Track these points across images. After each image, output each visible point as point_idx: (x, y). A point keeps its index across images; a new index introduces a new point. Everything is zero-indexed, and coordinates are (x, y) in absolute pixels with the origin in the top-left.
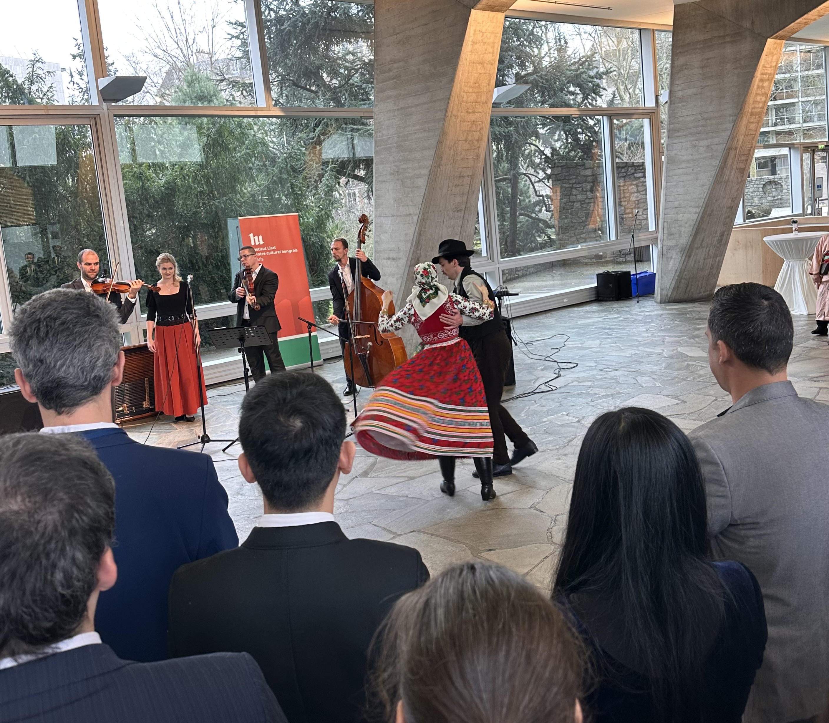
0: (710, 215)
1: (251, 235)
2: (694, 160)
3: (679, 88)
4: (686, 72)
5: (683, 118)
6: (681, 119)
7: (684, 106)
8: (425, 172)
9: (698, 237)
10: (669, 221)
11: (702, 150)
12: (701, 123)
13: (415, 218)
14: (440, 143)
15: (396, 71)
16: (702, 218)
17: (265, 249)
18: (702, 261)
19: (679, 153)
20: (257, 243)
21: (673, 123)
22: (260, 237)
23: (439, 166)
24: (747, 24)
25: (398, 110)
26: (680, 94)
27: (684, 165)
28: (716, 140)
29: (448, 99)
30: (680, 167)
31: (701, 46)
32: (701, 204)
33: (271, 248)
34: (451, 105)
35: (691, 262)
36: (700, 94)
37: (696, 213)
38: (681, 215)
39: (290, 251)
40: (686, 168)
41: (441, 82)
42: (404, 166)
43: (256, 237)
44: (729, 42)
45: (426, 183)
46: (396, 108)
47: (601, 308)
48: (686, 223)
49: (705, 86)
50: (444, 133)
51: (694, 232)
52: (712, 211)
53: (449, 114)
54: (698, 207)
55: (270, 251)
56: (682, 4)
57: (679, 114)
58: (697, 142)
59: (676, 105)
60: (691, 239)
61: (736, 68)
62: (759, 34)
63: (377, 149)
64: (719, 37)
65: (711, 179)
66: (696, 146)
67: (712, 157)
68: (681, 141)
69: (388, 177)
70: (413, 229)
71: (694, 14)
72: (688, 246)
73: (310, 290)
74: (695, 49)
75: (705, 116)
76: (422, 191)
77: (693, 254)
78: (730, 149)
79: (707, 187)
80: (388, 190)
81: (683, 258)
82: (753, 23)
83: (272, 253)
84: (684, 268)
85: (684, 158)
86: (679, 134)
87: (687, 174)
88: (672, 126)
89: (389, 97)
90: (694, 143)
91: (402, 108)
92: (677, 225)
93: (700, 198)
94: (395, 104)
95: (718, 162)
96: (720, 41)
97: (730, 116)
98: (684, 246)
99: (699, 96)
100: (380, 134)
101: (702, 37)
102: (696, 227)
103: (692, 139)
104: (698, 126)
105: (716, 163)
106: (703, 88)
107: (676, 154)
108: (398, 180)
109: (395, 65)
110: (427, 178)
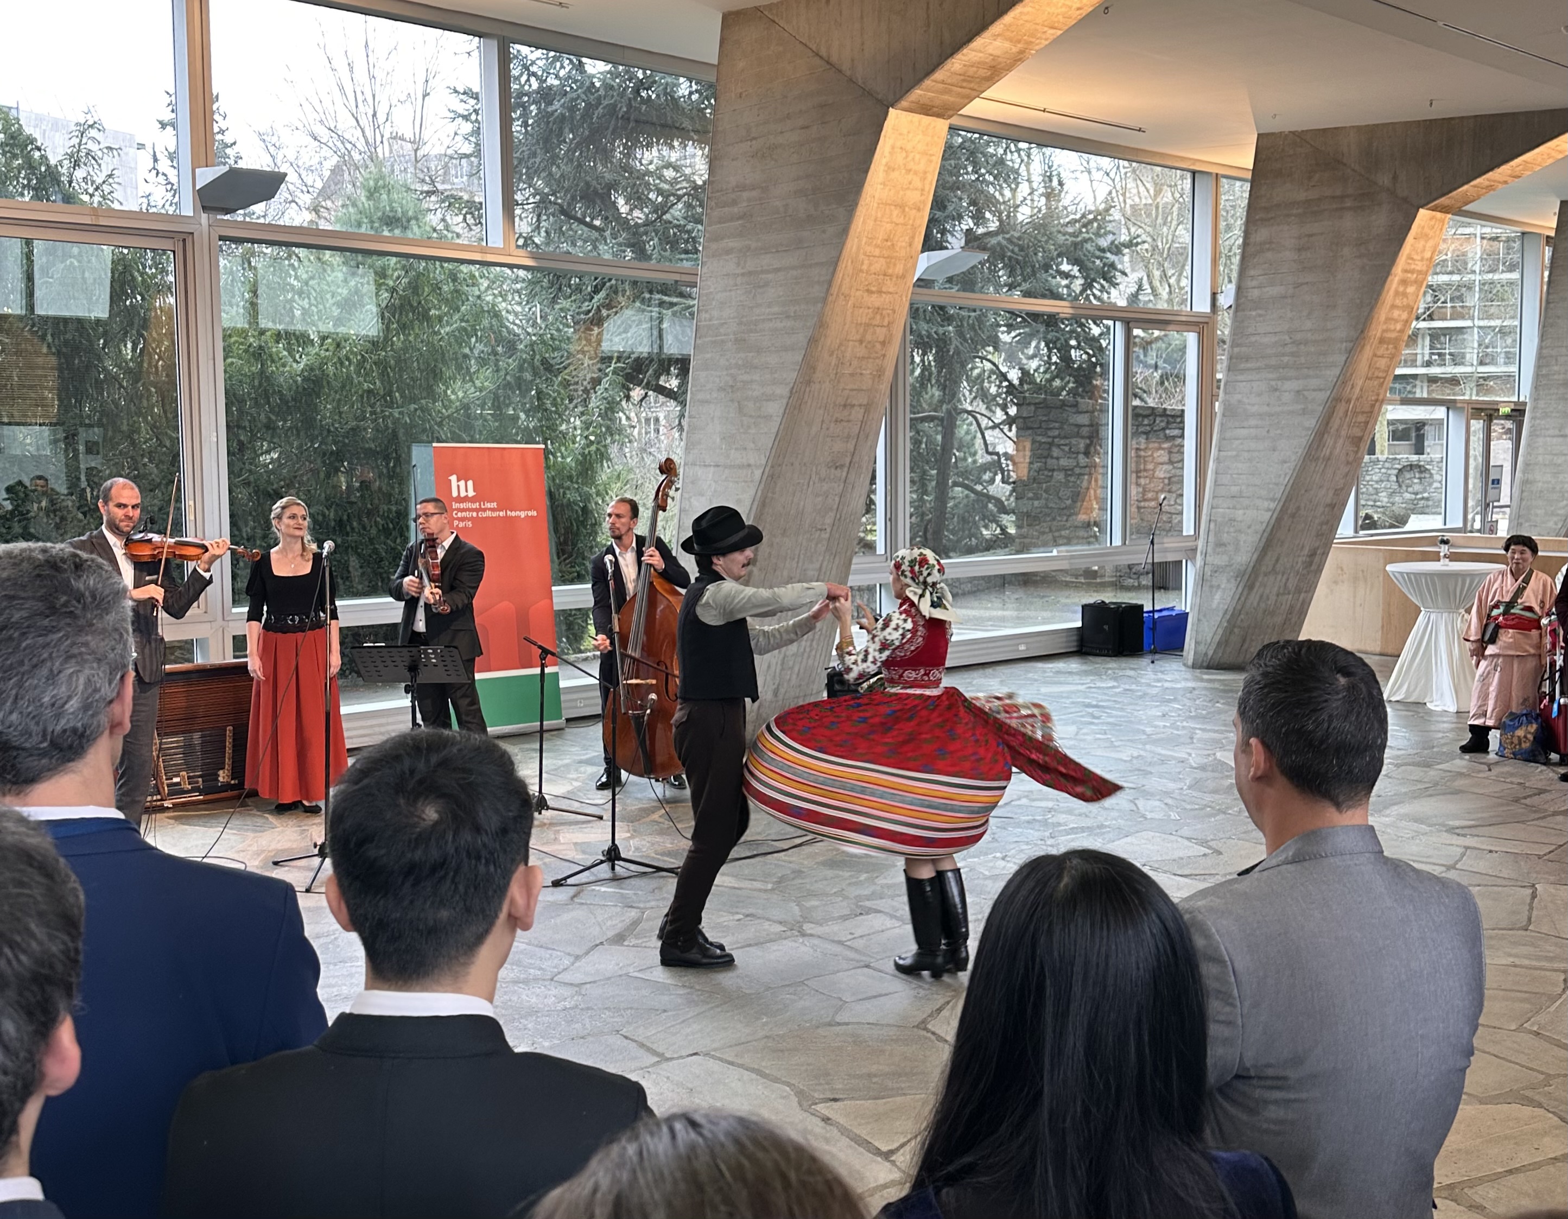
0: (1293, 516)
1: (453, 478)
2: (1271, 415)
3: (1254, 283)
4: (1269, 255)
5: (1257, 338)
6: (1253, 339)
7: (1260, 316)
8: (783, 391)
9: (1269, 554)
10: (1219, 520)
11: (1287, 397)
12: (1288, 349)
13: (758, 473)
14: (813, 341)
15: (745, 204)
16: (1279, 520)
17: (477, 505)
18: (1273, 597)
19: (1245, 400)
20: (463, 494)
21: (1238, 345)
22: (470, 483)
23: (809, 382)
24: (1384, 179)
25: (743, 274)
26: (1255, 293)
27: (1253, 422)
28: (1314, 383)
29: (834, 263)
30: (1245, 424)
31: (1300, 211)
32: (1278, 496)
33: (488, 505)
34: (839, 274)
35: (1254, 598)
36: (1293, 297)
37: (1268, 510)
38: (1241, 512)
39: (523, 514)
40: (1257, 427)
41: (824, 232)
42: (746, 377)
43: (462, 483)
44: (1350, 209)
45: (782, 411)
46: (739, 271)
47: (1084, 667)
48: (1249, 527)
49: (1302, 284)
50: (821, 325)
51: (1262, 545)
52: (1298, 508)
53: (834, 290)
54: (1273, 500)
55: (485, 510)
56: (1273, 134)
57: (1250, 330)
58: (1279, 383)
59: (1248, 313)
60: (1255, 556)
61: (1360, 257)
62: (1405, 200)
63: (698, 341)
64: (1333, 197)
65: (1300, 451)
66: (1276, 390)
67: (1304, 412)
68: (1250, 377)
69: (715, 395)
70: (752, 492)
71: (1291, 152)
72: (1250, 569)
73: (554, 588)
74: (1289, 216)
75: (1298, 336)
76: (774, 426)
77: (1258, 584)
78: (1338, 400)
79: (1292, 465)
80: (713, 418)
81: (1240, 589)
82: (1395, 178)
83: (488, 514)
84: (1239, 607)
85: (1254, 409)
86: (1249, 365)
87: (1256, 438)
88: (1236, 350)
89: (728, 252)
90: (1273, 383)
91: (750, 273)
92: (1232, 530)
93: (1277, 484)
94: (738, 264)
95: (1314, 422)
96: (1335, 206)
97: (1342, 342)
98: (1243, 568)
99: (1289, 301)
100: (707, 316)
101: (1301, 196)
102: (1266, 535)
103: (1271, 376)
104: (1284, 355)
105: (1311, 423)
106: (1298, 286)
107: (1239, 401)
108: (732, 401)
109: (745, 195)
110: (785, 401)
